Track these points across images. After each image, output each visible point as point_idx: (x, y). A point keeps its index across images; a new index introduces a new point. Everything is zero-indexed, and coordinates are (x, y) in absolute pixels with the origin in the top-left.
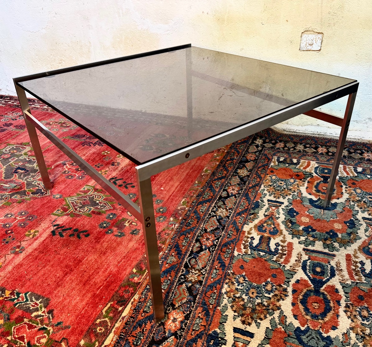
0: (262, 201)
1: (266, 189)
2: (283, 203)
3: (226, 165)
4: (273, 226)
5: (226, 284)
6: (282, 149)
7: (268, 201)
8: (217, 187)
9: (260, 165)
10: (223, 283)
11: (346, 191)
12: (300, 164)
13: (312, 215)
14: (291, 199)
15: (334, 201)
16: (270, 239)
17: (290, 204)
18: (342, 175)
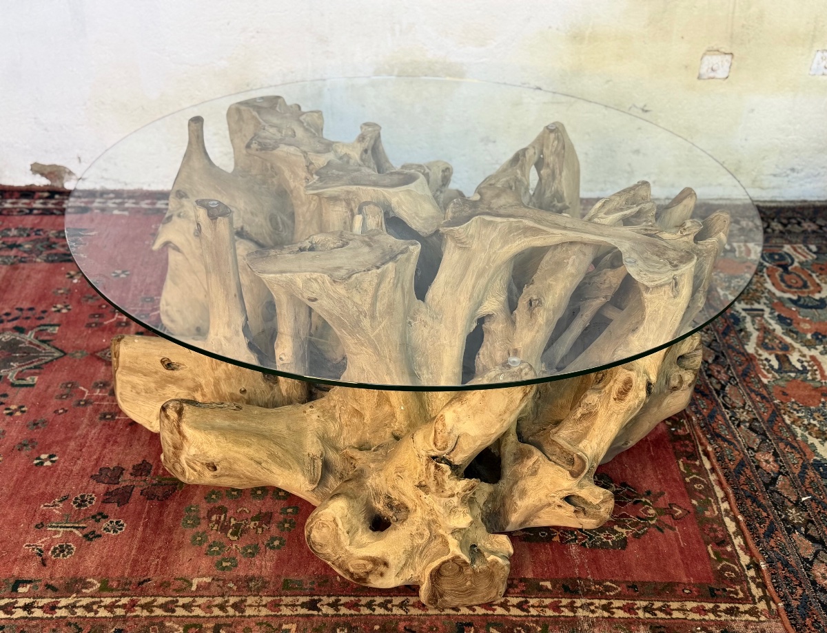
0: (737, 312)
1: (727, 293)
2: (762, 310)
4: (778, 342)
5: (785, 414)
7: (745, 310)
10: (780, 414)
11: (820, 280)
12: (737, 249)
13: (808, 319)
14: (767, 302)
15: (817, 296)
16: (787, 357)
17: (772, 309)
18: (799, 258)
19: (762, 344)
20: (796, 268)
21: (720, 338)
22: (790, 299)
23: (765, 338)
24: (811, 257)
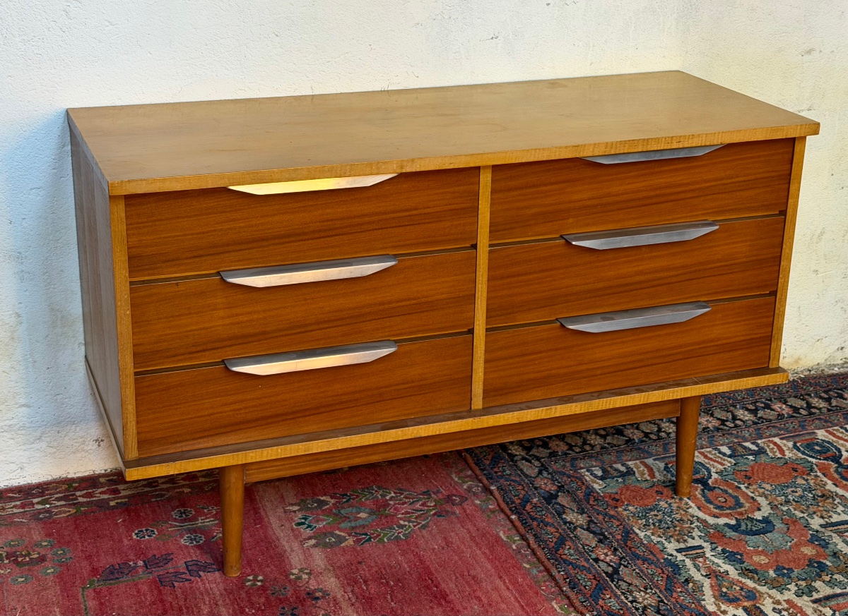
0: (672, 555)
1: (649, 533)
2: (700, 547)
3: (532, 513)
4: (738, 588)
6: (570, 452)
7: (679, 551)
8: (578, 559)
9: (580, 494)
11: (752, 493)
12: (635, 469)
13: (760, 549)
14: (703, 535)
15: (758, 515)
16: (759, 608)
17: (712, 543)
18: (715, 468)
19: (723, 597)
20: (716, 480)
21: (666, 597)
22: (727, 525)
23: (720, 586)
24: (729, 463)
